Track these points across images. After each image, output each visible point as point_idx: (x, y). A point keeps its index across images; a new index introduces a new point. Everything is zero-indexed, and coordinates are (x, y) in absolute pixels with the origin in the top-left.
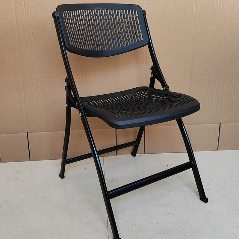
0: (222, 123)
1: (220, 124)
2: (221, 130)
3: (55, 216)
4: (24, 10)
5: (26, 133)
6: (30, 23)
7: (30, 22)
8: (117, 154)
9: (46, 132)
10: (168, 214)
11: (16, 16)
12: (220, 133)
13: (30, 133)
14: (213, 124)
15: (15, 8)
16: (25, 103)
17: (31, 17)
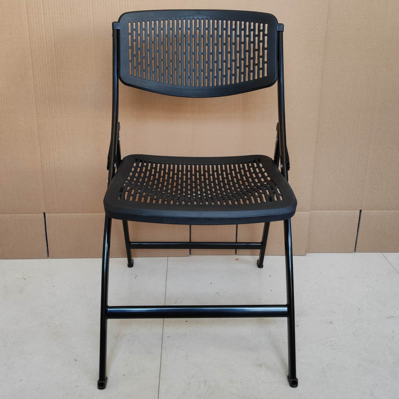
0: (363, 210)
1: (361, 211)
2: (361, 221)
3: (75, 362)
4: (42, 12)
5: (43, 214)
6: (52, 34)
7: (52, 32)
8: (190, 253)
9: (74, 213)
10: (260, 365)
11: (28, 21)
12: (360, 225)
13: (48, 213)
14: (348, 211)
15: (27, 8)
16: (42, 166)
17: (53, 24)
